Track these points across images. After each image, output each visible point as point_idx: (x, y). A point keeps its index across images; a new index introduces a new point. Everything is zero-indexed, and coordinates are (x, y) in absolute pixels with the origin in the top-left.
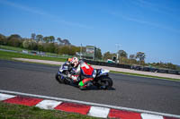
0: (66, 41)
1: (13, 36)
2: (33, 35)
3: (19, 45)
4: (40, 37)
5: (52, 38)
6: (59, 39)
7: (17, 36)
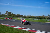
1: (43, 16)
2: (48, 15)
3: (45, 18)
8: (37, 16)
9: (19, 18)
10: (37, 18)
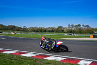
0: (88, 26)
1: (59, 27)
2: (69, 25)
3: (63, 31)
4: (73, 25)
5: (79, 25)
6: (83, 25)
7: (61, 27)
8: (49, 28)
9: (12, 33)
10: (49, 31)
